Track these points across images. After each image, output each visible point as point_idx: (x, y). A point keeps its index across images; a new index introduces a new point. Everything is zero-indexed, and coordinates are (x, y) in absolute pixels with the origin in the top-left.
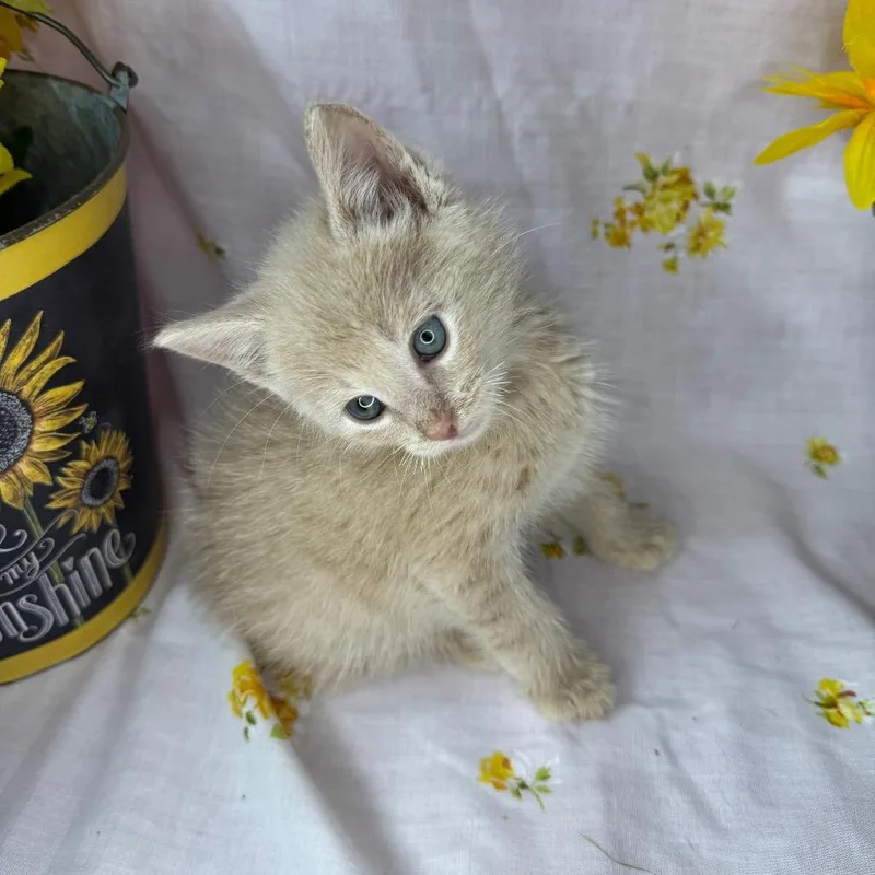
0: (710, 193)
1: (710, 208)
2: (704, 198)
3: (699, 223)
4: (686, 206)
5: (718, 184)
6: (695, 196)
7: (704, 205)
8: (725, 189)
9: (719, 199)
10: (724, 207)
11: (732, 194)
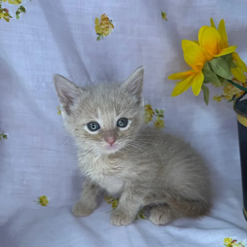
0: (157, 112)
1: (159, 116)
2: (156, 114)
3: (157, 121)
4: (152, 116)
5: (159, 109)
6: (154, 113)
7: (156, 115)
8: (161, 111)
9: (160, 114)
10: (162, 116)
11: (163, 112)
